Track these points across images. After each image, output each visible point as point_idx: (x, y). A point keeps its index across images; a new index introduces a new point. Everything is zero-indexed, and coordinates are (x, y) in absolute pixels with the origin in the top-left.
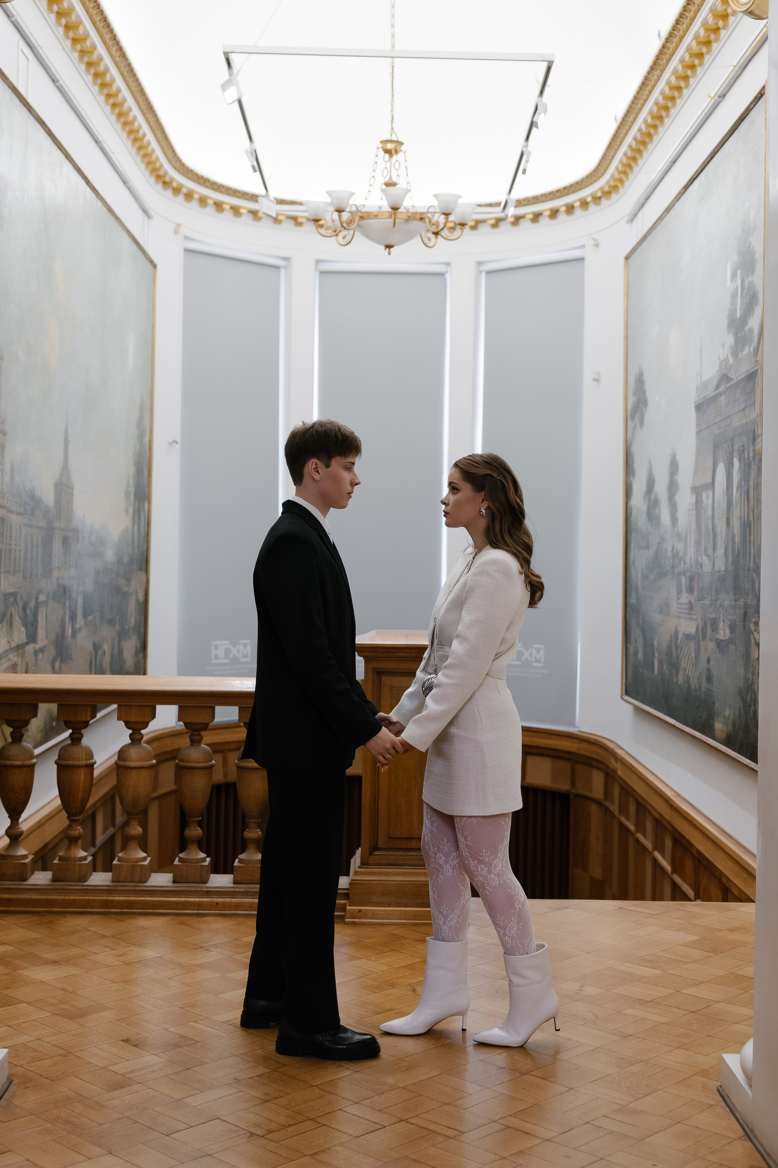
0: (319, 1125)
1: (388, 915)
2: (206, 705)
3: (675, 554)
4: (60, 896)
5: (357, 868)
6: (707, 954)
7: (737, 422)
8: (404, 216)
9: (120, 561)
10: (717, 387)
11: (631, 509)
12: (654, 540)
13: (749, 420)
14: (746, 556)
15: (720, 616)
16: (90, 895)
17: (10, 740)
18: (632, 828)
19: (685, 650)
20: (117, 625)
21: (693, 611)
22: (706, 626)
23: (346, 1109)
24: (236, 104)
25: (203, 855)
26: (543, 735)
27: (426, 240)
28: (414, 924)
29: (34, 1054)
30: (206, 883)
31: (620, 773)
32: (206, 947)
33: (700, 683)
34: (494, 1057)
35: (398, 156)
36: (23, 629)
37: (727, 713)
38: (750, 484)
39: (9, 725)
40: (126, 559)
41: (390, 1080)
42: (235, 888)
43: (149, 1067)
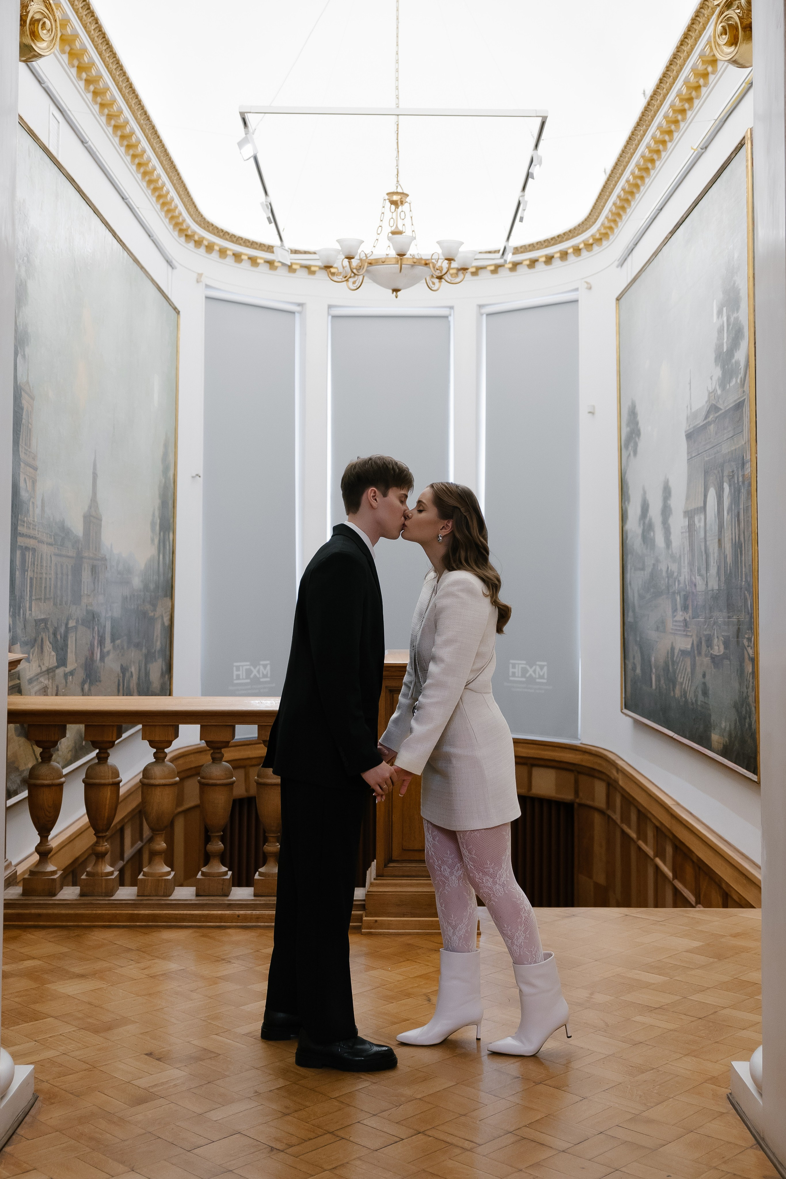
0: (338, 1139)
1: (404, 925)
2: (227, 724)
3: (670, 574)
4: (88, 910)
5: (373, 880)
6: (711, 960)
7: (726, 449)
8: (410, 262)
9: (146, 587)
10: (706, 417)
11: (627, 533)
12: (649, 562)
13: (737, 447)
14: (738, 575)
15: (714, 633)
16: (116, 909)
17: (40, 760)
18: (634, 835)
19: (681, 665)
20: (144, 648)
21: (688, 628)
22: (701, 643)
23: (365, 1122)
24: (252, 161)
25: (224, 869)
26: (548, 747)
27: (431, 285)
28: (428, 934)
29: (61, 1069)
30: (228, 896)
31: (621, 783)
32: (227, 959)
33: (696, 696)
34: (508, 1066)
35: (403, 206)
36: (53, 653)
37: (723, 725)
38: (740, 507)
39: (39, 746)
40: (152, 586)
41: (407, 1092)
42: (256, 900)
43: (172, 1081)
